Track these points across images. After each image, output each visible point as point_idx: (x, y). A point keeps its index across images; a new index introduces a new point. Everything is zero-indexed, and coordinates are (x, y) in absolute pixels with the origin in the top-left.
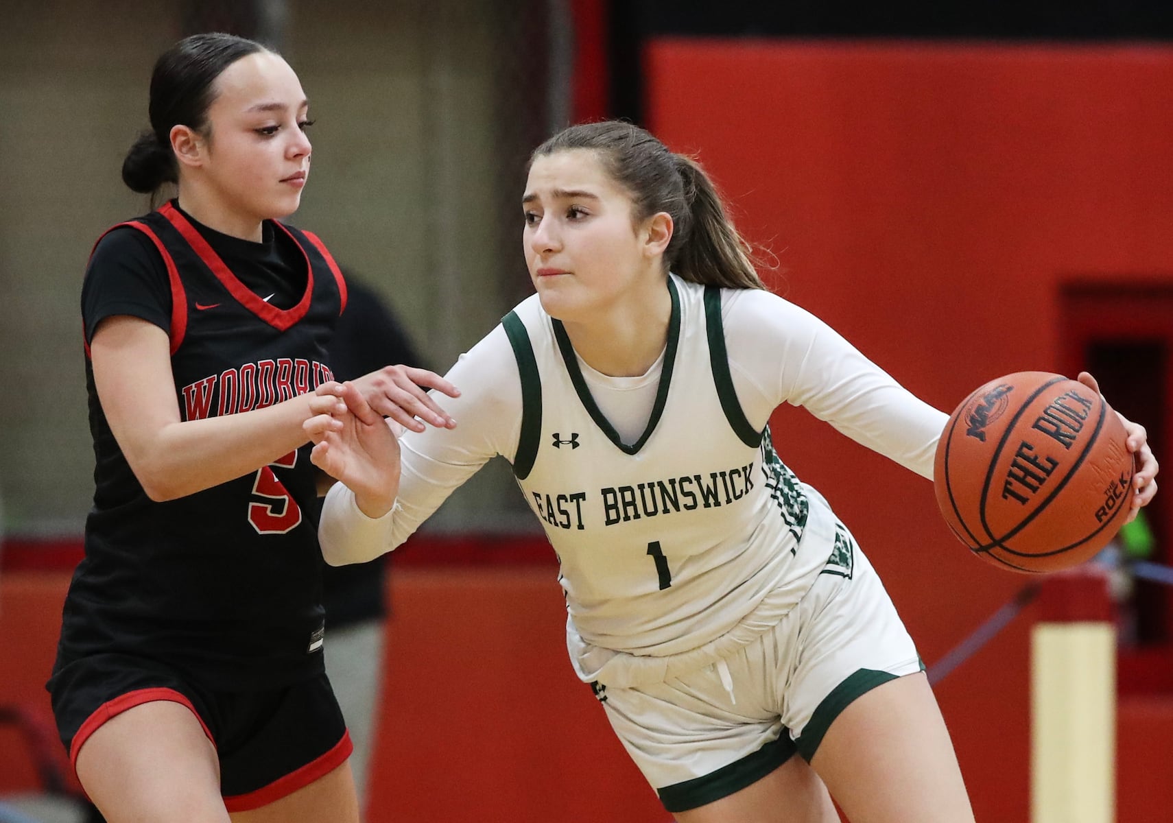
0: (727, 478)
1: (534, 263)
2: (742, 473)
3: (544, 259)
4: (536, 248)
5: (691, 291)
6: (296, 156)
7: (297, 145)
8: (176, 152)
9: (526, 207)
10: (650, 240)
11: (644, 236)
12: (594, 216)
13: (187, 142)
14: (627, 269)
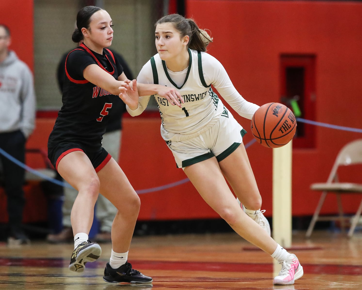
0: (202, 95)
1: (158, 48)
2: (205, 93)
3: (161, 48)
4: (159, 45)
5: (194, 53)
6: (110, 33)
7: (110, 31)
8: (83, 33)
9: (156, 35)
10: (184, 42)
11: (183, 41)
12: (172, 37)
13: (85, 31)
14: (179, 49)
